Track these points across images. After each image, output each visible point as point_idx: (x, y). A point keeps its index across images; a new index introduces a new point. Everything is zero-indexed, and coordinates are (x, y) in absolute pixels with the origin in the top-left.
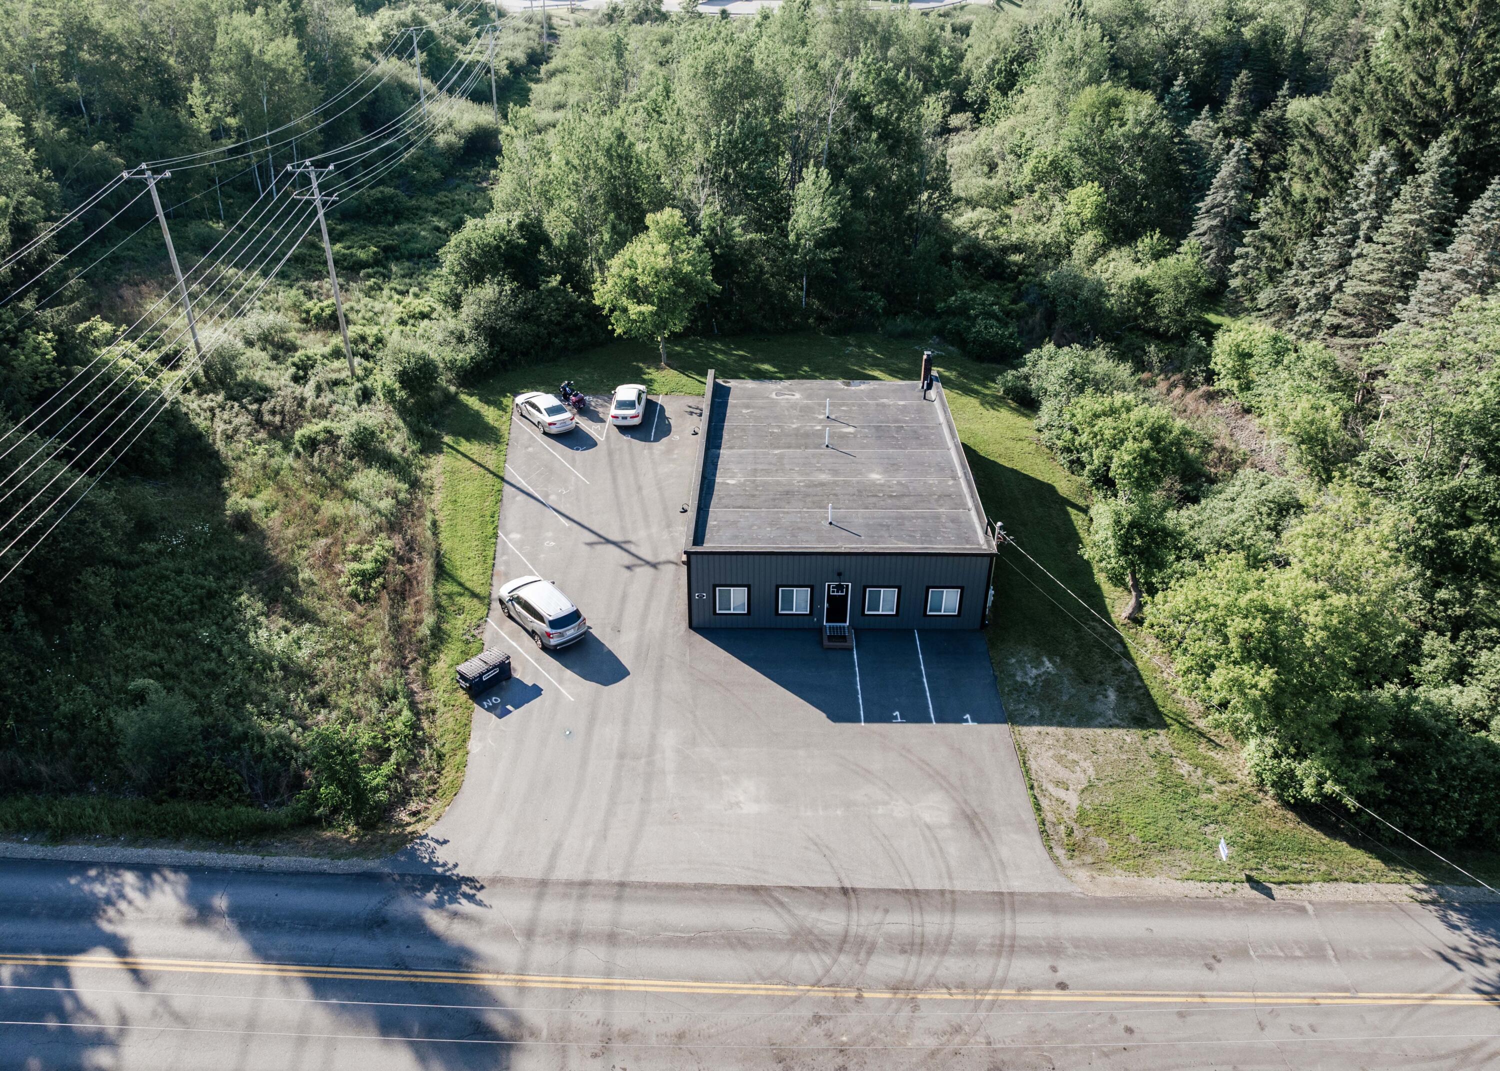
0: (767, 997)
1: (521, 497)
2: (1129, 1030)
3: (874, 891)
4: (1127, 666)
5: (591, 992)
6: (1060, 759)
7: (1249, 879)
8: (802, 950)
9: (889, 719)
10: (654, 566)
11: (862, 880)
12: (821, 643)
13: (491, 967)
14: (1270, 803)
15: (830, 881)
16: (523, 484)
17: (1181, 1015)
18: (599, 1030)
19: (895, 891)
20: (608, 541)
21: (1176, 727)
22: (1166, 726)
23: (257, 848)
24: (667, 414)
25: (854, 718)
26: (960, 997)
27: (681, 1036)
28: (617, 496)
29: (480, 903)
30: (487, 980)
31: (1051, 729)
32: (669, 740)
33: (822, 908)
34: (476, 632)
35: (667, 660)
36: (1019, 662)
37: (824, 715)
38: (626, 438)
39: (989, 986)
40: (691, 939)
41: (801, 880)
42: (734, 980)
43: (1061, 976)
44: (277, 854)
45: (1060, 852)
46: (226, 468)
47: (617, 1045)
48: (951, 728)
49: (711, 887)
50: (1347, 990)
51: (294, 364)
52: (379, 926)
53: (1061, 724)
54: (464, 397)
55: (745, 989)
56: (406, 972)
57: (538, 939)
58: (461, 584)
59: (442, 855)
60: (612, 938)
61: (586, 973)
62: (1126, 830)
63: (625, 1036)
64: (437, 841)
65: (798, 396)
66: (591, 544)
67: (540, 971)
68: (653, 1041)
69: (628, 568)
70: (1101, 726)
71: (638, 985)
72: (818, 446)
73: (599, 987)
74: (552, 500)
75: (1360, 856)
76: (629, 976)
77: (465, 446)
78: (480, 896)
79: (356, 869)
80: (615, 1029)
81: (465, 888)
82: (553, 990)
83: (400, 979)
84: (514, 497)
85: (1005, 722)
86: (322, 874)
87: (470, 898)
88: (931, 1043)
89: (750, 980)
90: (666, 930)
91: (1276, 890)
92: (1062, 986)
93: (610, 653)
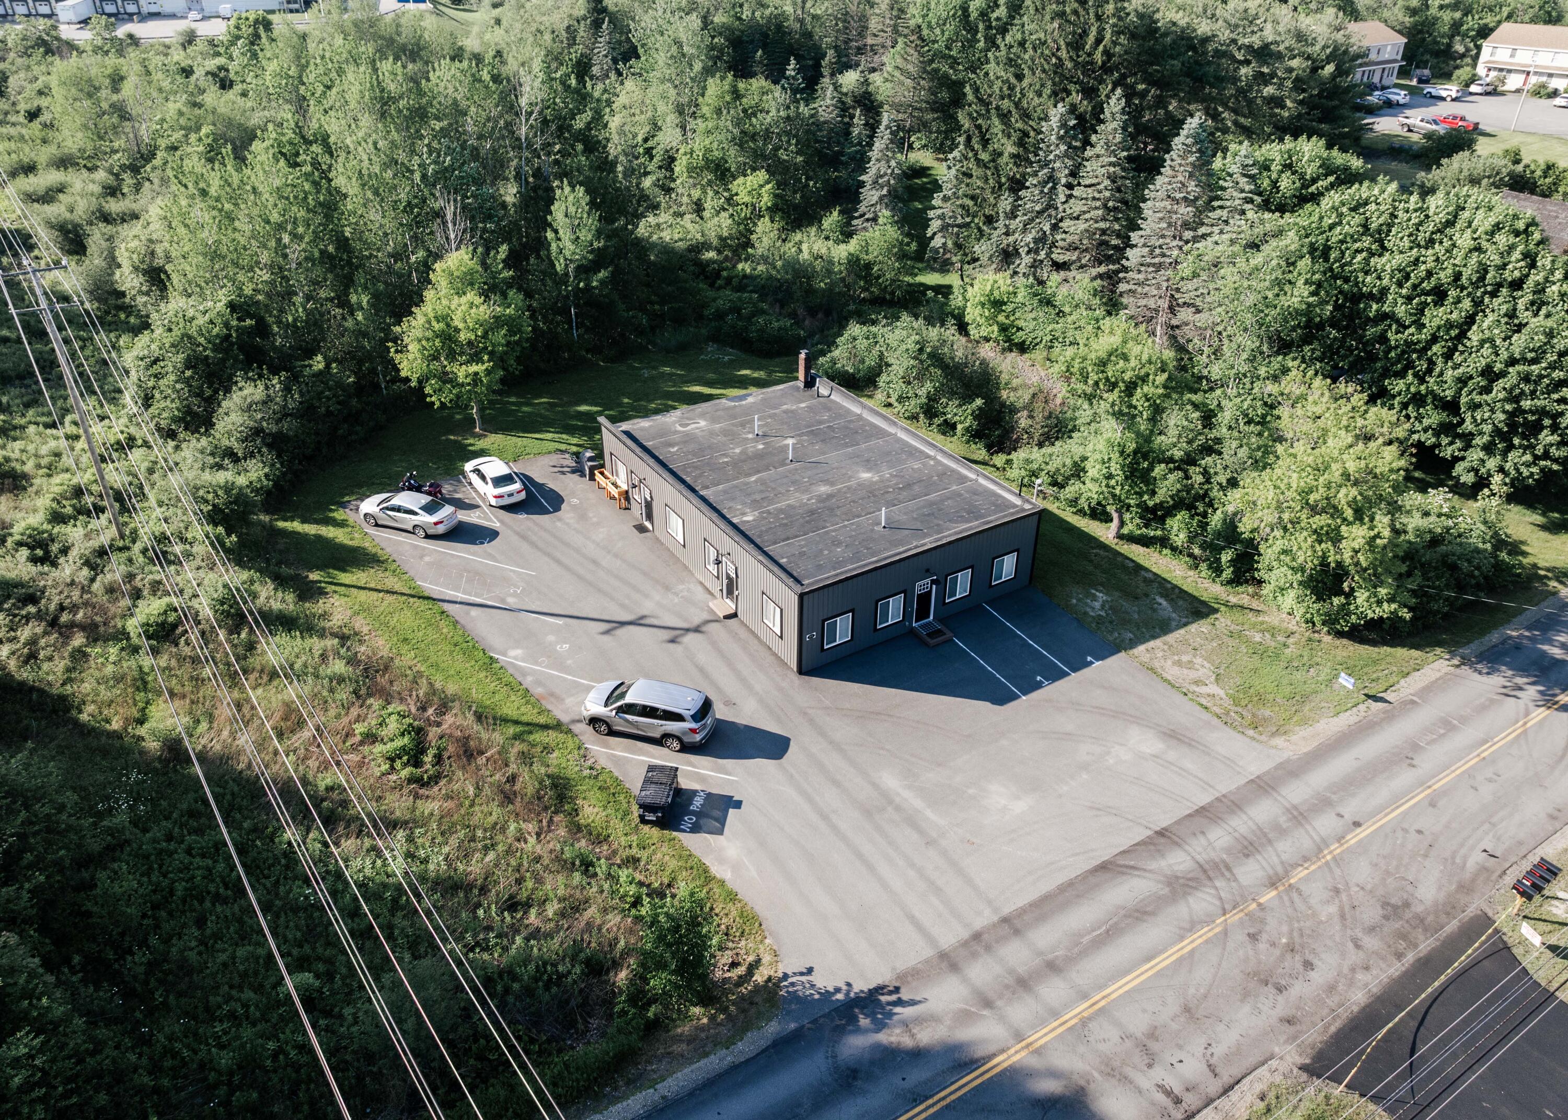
0: (1207, 942)
1: (474, 612)
2: (1419, 832)
3: (1179, 822)
4: (1150, 576)
5: (1090, 1019)
6: (1179, 663)
7: (1368, 696)
8: (1185, 894)
9: (1039, 686)
10: (697, 630)
11: (1164, 822)
12: (926, 644)
13: (992, 1049)
14: (1328, 639)
15: (1140, 834)
16: (461, 596)
17: (1433, 804)
18: (1129, 1044)
19: (1190, 815)
20: (623, 624)
21: (1223, 608)
22: (1216, 611)
23: (635, 1084)
24: (539, 480)
25: (1014, 697)
26: (1313, 867)
27: (1187, 1009)
28: (580, 577)
29: (913, 1003)
30: (1002, 1061)
31: (1152, 644)
32: (890, 781)
33: (1161, 854)
34: (589, 763)
35: (810, 711)
36: (1079, 600)
37: (988, 704)
38: (522, 517)
39: (1320, 850)
40: (1108, 931)
41: (1125, 842)
42: (1174, 944)
43: (1349, 818)
44: (663, 1079)
45: (1251, 732)
46: (63, 698)
47: (1154, 1046)
48: (1086, 672)
49: (1071, 884)
50: (1486, 742)
51: (20, 544)
52: (855, 1078)
53: (1154, 637)
54: (281, 524)
55: (1186, 946)
56: (930, 1101)
57: (999, 1003)
58: (517, 722)
59: (824, 981)
60: (1053, 967)
61: (1068, 1006)
62: (1271, 697)
63: (1152, 1035)
64: (802, 974)
65: (703, 423)
66: (607, 632)
67: (1035, 1027)
68: (1174, 1026)
69: (672, 641)
70: (1179, 627)
71: (1116, 989)
72: (783, 463)
73: (1091, 1011)
74: (512, 601)
75: (1401, 653)
76: (1101, 987)
77: (345, 578)
78: (905, 995)
79: (763, 1044)
80: (1139, 1035)
81: (884, 999)
82: (1060, 1036)
83: (931, 1111)
84: (468, 613)
85: (1119, 651)
86: (734, 1068)
87: (900, 1003)
88: (1333, 909)
89: (1182, 938)
90: (1082, 936)
91: (1388, 696)
92: (1357, 824)
93: (747, 727)
